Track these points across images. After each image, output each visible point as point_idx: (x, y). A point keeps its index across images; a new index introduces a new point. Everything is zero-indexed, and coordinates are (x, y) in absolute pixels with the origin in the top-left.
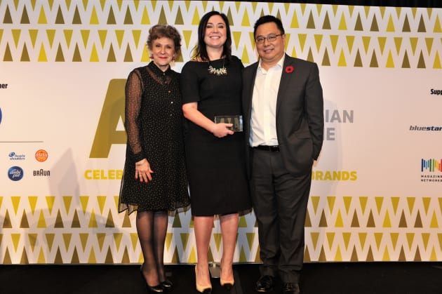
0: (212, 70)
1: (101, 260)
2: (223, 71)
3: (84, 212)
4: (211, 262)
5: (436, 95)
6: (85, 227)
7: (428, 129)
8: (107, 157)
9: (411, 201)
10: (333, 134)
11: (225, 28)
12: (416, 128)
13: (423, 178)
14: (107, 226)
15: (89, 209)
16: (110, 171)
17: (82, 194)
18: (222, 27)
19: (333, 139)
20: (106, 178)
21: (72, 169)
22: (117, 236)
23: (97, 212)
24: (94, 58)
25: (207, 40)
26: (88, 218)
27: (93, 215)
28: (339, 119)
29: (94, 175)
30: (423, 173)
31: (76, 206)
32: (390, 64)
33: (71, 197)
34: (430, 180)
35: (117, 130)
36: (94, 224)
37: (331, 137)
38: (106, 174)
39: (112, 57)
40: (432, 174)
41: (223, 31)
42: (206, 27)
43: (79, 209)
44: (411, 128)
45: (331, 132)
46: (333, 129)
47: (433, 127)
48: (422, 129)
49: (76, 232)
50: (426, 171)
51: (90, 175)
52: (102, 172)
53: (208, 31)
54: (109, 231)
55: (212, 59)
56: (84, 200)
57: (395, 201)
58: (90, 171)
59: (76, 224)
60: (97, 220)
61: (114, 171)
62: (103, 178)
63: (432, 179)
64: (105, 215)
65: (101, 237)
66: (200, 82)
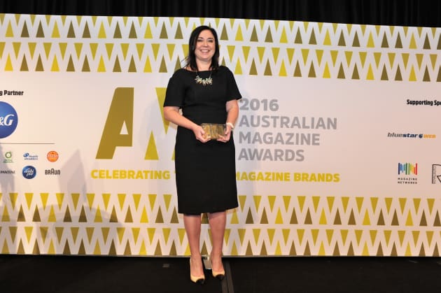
0: (199, 80)
1: (105, 252)
2: (209, 81)
3: (91, 208)
4: (205, 256)
5: (412, 105)
6: (90, 222)
7: (405, 136)
8: (111, 158)
9: (389, 201)
10: (318, 139)
11: (214, 43)
12: (394, 135)
13: (400, 181)
14: (111, 221)
15: (95, 206)
16: (114, 172)
17: (89, 191)
18: (211, 41)
19: (318, 144)
20: (110, 177)
21: (80, 169)
22: (120, 230)
23: (102, 208)
24: (101, 68)
25: (198, 52)
26: (94, 213)
27: (98, 211)
28: (323, 126)
29: (100, 175)
30: (400, 176)
31: (83, 203)
32: (370, 76)
33: (79, 195)
34: (406, 183)
35: (121, 134)
36: (98, 218)
37: (316, 142)
38: (111, 174)
40: (408, 176)
41: (212, 45)
42: (197, 41)
43: (86, 205)
44: (389, 135)
45: (316, 137)
46: (318, 135)
47: (408, 134)
48: (399, 135)
49: (83, 226)
50: (403, 174)
51: (96, 174)
52: (107, 171)
53: (199, 45)
54: (113, 226)
55: (200, 70)
56: (91, 197)
57: (374, 201)
58: (96, 171)
59: (83, 218)
60: (102, 215)
61: (118, 171)
62: (108, 177)
63: (408, 181)
64: (110, 211)
65: (105, 231)
66: (186, 90)
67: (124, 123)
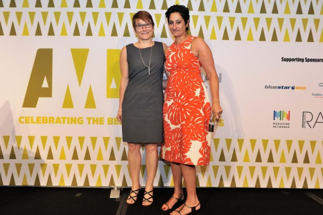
1: (31, 183)
3: (19, 148)
4: (113, 187)
5: (286, 62)
6: (19, 160)
7: (279, 88)
8: (35, 107)
9: (265, 142)
12: (270, 87)
13: (275, 125)
14: (36, 158)
15: (22, 146)
16: (37, 118)
17: (17, 134)
20: (34, 123)
21: (10, 116)
22: (43, 166)
23: (28, 148)
24: (26, 33)
26: (22, 152)
27: (25, 150)
29: (26, 120)
30: (275, 122)
31: (12, 143)
32: (250, 38)
33: (9, 137)
34: (280, 127)
35: (43, 87)
36: (25, 156)
38: (35, 120)
39: (39, 33)
40: (282, 122)
43: (15, 145)
44: (266, 87)
47: (283, 87)
48: (274, 87)
49: (13, 163)
50: (277, 120)
51: (23, 120)
52: (32, 118)
54: (37, 162)
56: (19, 139)
57: (253, 142)
58: (23, 117)
59: (13, 156)
60: (28, 154)
61: (40, 117)
62: (32, 122)
63: (282, 125)
64: (34, 150)
65: (31, 167)
67: (45, 78)
